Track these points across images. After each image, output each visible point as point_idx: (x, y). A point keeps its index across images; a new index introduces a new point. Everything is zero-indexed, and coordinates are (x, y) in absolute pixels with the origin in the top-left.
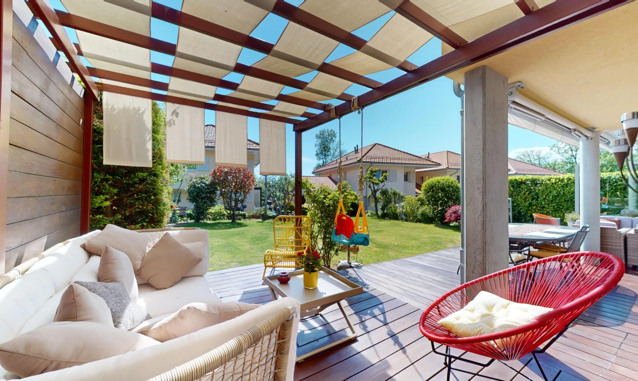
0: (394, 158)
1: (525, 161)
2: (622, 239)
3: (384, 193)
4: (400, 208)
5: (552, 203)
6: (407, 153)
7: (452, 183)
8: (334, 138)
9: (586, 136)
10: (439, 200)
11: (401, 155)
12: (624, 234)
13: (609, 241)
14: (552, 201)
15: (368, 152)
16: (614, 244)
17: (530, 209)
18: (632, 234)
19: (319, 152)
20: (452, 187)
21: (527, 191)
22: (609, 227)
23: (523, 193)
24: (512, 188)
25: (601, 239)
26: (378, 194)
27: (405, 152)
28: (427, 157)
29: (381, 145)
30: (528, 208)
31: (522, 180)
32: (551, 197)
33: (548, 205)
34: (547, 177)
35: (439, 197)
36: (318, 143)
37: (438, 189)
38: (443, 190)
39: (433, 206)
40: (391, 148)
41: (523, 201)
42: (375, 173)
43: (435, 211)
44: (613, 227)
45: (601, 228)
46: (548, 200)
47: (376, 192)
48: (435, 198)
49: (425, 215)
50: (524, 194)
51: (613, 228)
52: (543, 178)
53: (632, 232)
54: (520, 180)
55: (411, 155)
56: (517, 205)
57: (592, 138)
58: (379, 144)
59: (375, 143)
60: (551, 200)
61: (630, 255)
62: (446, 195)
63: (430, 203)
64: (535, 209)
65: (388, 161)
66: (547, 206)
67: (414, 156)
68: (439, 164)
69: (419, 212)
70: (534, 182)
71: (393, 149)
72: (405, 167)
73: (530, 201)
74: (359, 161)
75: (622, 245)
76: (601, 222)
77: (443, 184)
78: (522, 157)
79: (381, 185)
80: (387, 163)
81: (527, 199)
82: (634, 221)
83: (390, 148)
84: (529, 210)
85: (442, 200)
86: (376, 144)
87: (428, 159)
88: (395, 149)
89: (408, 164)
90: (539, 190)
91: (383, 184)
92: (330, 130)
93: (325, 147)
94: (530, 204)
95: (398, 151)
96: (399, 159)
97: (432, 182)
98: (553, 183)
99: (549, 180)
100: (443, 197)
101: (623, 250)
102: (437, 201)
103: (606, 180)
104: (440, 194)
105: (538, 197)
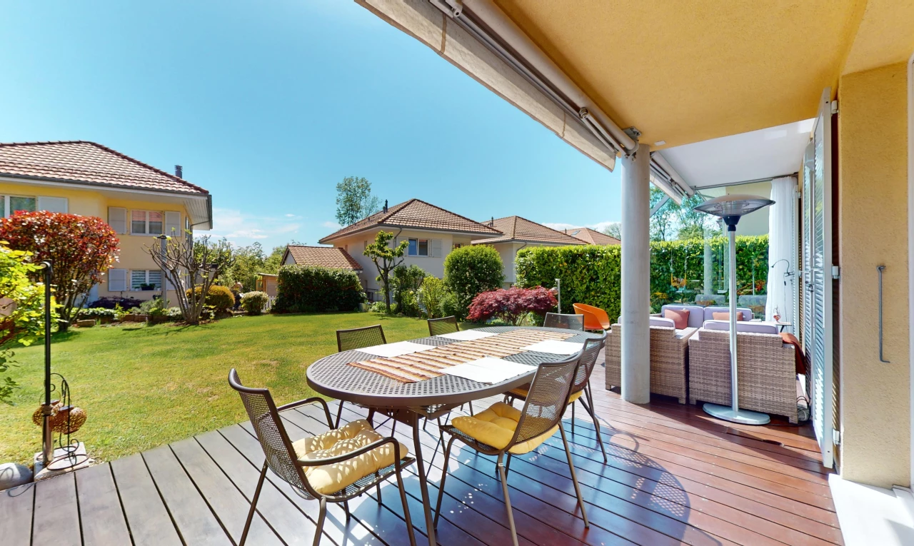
0: (438, 222)
1: (615, 236)
2: (682, 350)
3: (401, 272)
4: (416, 297)
5: (614, 286)
6: (459, 216)
7: (486, 256)
8: (367, 191)
9: (625, 149)
10: (467, 283)
11: (448, 218)
12: (684, 341)
13: (663, 354)
14: (614, 283)
15: (398, 211)
16: (670, 361)
17: (588, 295)
18: (695, 341)
19: (342, 212)
20: (486, 262)
21: (584, 269)
22: (663, 328)
23: (579, 270)
24: (565, 264)
25: (651, 351)
26: (391, 275)
27: (457, 213)
28: (491, 224)
29: (423, 202)
30: (586, 294)
31: (578, 251)
32: (613, 277)
33: (610, 289)
34: (609, 246)
35: (466, 277)
36: (342, 198)
37: (464, 266)
38: (472, 265)
39: (459, 293)
40: (437, 207)
41: (579, 284)
42: (387, 241)
43: (462, 302)
44: (668, 328)
45: (651, 329)
46: (609, 282)
47: (388, 271)
48: (461, 280)
49: (449, 308)
50: (581, 272)
51: (669, 331)
52: (604, 248)
53: (696, 337)
54: (576, 251)
55: (464, 218)
56: (572, 289)
57: (634, 154)
58: (419, 201)
59: (414, 198)
60: (613, 281)
61: (692, 382)
62: (476, 274)
63: (454, 287)
64: (594, 296)
65: (429, 225)
66: (607, 291)
67: (468, 220)
68: (501, 234)
69: (441, 304)
70: (593, 254)
71: (439, 208)
72: (454, 236)
73: (588, 283)
74: (381, 223)
75: (682, 361)
76: (651, 318)
77: (472, 257)
78: (611, 231)
79: (397, 260)
80: (418, 228)
81: (584, 281)
82: (706, 313)
83: (434, 207)
84: (587, 298)
85: (470, 284)
86: (414, 200)
87: (490, 225)
88: (442, 209)
89: (457, 231)
90: (599, 266)
91: (400, 259)
92: (360, 179)
93: (352, 205)
94: (588, 287)
95: (446, 211)
96: (444, 223)
97: (457, 254)
98: (615, 256)
99: (611, 252)
100: (472, 278)
101: (683, 372)
102: (464, 285)
103: (677, 250)
104: (467, 273)
105: (598, 278)
